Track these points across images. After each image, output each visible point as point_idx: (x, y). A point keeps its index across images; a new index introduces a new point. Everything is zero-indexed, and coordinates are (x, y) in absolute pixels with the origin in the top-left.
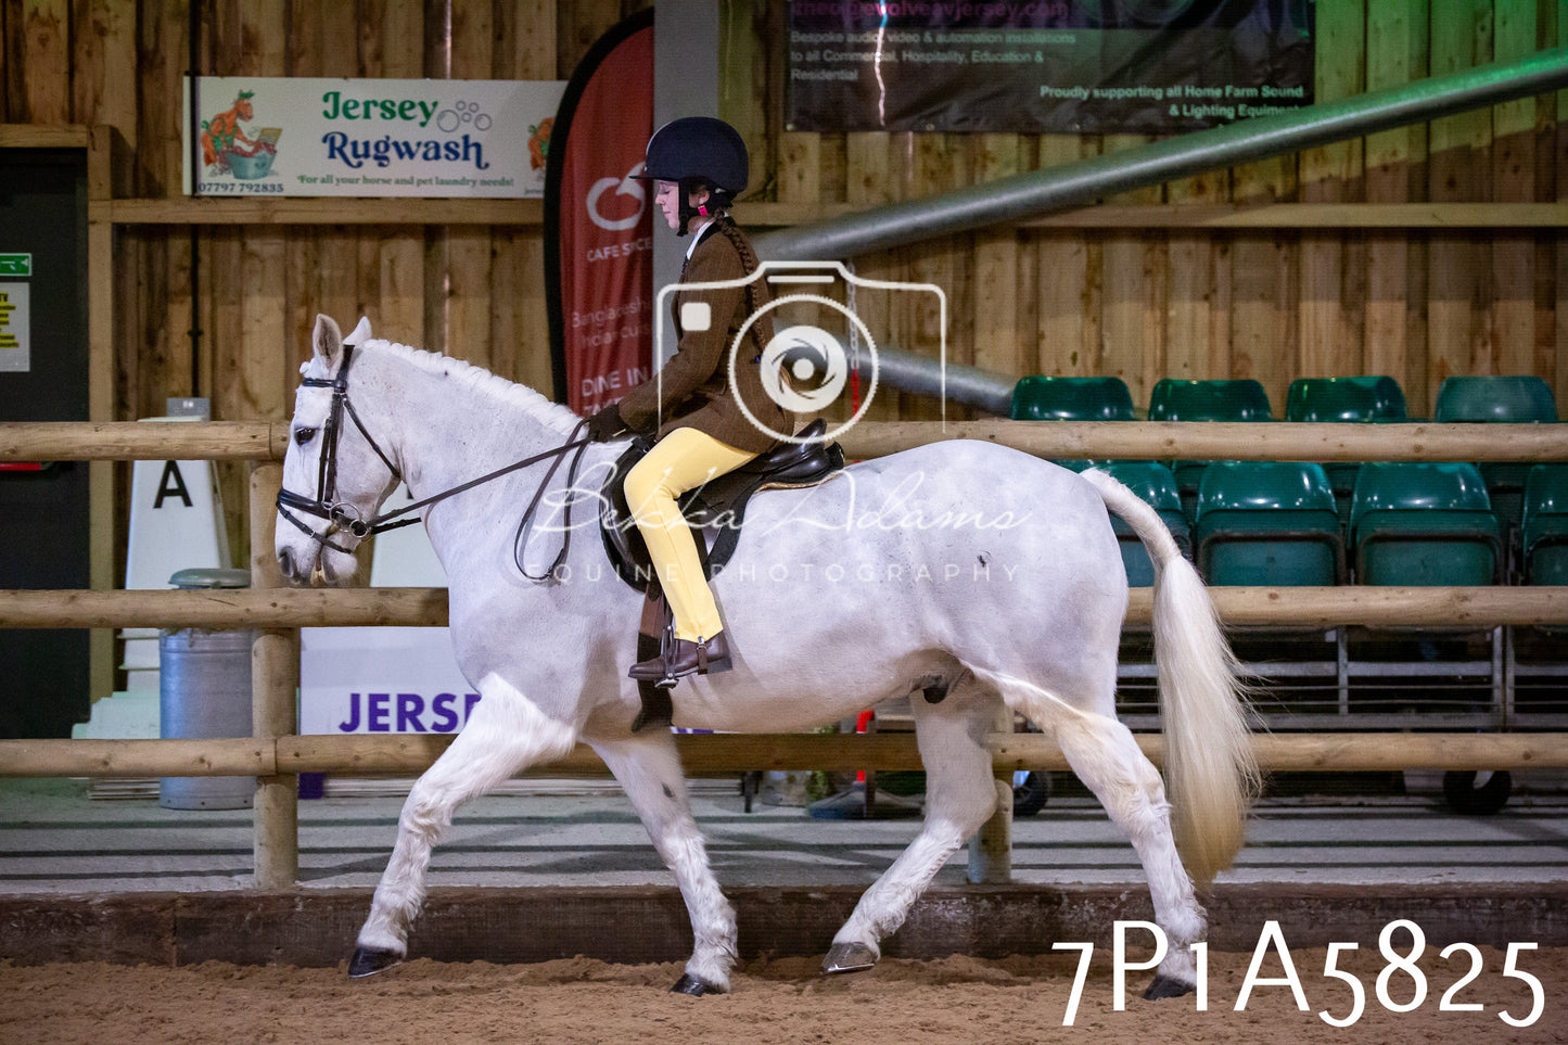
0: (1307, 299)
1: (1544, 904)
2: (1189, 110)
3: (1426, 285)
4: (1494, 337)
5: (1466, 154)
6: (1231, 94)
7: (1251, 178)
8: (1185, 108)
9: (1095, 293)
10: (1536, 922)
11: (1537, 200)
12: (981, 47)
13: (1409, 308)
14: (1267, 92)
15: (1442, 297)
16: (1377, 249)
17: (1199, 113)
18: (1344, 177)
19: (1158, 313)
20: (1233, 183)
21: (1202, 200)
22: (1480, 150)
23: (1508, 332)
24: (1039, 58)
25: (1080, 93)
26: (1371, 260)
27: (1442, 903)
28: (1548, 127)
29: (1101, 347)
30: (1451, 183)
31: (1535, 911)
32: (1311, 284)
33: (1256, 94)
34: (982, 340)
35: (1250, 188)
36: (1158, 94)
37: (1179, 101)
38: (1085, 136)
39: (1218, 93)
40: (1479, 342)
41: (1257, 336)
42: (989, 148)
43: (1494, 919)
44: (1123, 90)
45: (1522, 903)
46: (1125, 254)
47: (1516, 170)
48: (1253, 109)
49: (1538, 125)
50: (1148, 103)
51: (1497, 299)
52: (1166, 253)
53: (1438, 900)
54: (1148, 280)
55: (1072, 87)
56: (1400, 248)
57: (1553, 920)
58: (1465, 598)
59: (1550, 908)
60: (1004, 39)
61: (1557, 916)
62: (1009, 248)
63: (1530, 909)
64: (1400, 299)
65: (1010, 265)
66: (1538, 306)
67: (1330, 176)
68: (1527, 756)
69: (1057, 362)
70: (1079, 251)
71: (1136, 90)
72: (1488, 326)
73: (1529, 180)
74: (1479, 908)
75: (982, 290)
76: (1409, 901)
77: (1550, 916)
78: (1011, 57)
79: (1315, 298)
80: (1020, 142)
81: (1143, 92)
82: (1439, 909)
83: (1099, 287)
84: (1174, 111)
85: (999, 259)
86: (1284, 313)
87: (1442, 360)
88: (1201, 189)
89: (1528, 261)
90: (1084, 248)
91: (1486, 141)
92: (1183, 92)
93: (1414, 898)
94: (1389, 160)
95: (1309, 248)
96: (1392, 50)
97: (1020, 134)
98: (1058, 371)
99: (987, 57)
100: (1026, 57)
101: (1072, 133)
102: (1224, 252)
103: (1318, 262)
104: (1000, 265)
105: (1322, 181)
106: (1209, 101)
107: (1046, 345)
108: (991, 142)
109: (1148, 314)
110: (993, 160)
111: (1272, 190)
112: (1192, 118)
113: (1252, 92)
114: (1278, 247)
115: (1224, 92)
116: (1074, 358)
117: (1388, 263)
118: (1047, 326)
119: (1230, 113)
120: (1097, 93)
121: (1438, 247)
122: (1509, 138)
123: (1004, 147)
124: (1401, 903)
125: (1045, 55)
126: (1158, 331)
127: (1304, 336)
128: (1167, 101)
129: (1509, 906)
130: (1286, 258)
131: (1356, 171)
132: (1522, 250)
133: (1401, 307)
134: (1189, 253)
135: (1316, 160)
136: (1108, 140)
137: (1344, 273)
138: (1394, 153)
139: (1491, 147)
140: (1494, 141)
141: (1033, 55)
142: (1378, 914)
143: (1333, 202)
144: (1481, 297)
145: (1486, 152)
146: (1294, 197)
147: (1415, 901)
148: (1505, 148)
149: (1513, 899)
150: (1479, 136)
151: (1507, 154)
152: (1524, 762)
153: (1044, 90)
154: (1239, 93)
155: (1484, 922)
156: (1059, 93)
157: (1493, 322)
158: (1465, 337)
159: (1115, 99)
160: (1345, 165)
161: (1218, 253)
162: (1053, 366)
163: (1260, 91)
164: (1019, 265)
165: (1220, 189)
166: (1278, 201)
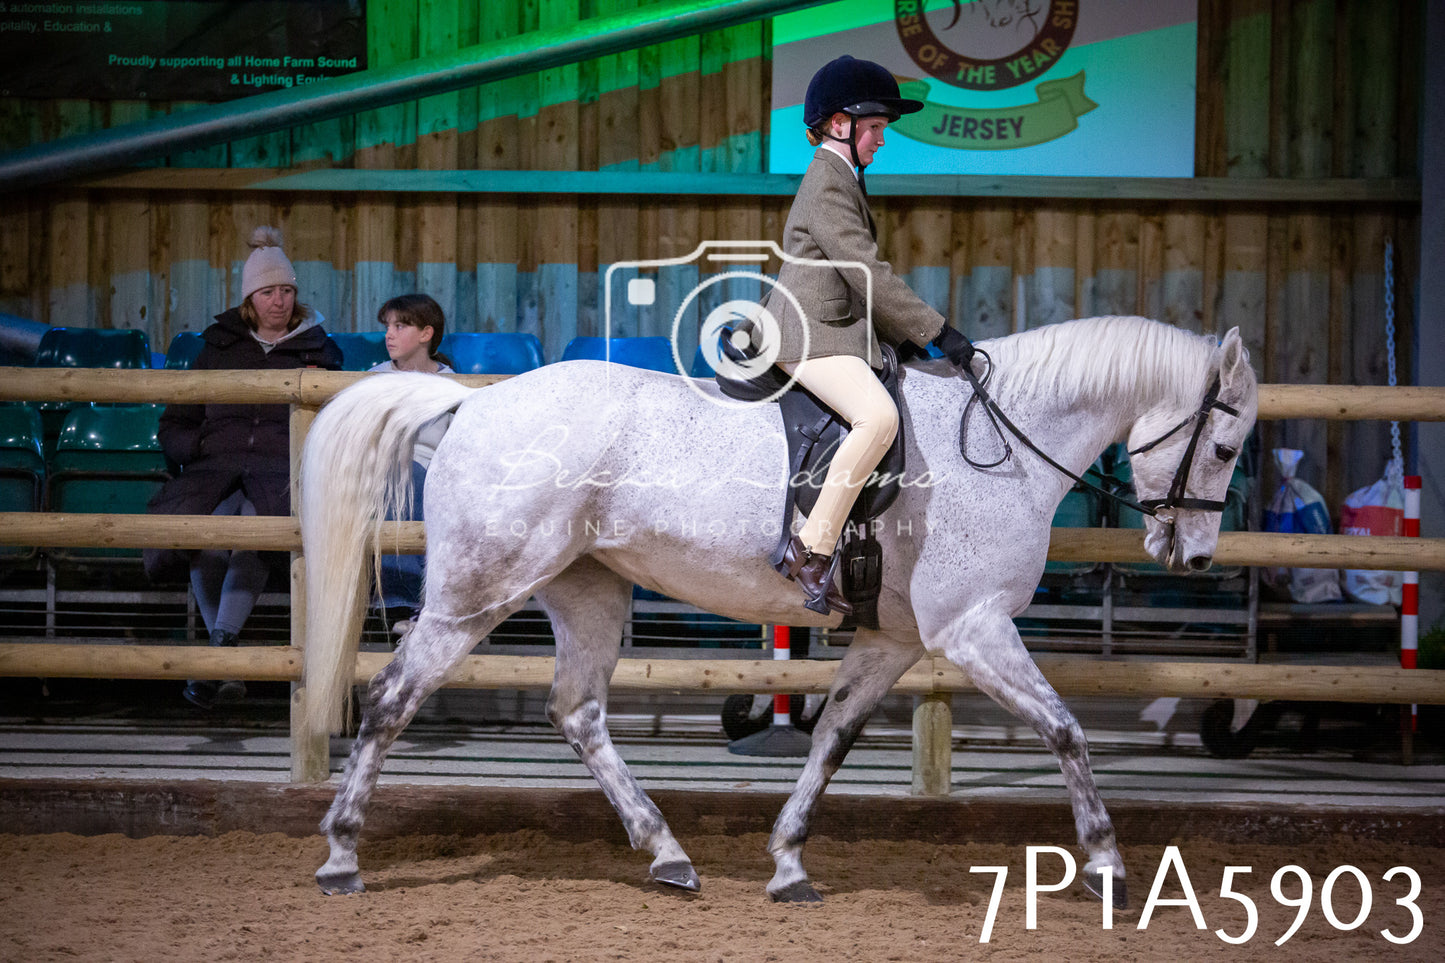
0: (363, 259)
1: (171, 798)
2: (249, 79)
3: (475, 246)
4: (541, 297)
5: (514, 123)
6: (289, 64)
7: (310, 145)
8: (245, 76)
9: (164, 250)
10: (164, 813)
11: (580, 168)
12: (53, 17)
13: (459, 269)
14: (323, 62)
15: (490, 259)
16: (429, 212)
17: (259, 81)
18: (398, 144)
19: (224, 270)
20: (294, 148)
21: (263, 164)
22: (527, 120)
23: (552, 294)
24: (108, 28)
25: (147, 61)
26: (423, 223)
27: (79, 795)
28: (592, 99)
29: (169, 302)
30: (499, 151)
31: (162, 803)
32: (366, 244)
33: (313, 65)
34: (56, 292)
35: (309, 154)
36: (220, 63)
37: (241, 70)
38: (154, 102)
39: (276, 63)
40: (527, 302)
41: (314, 293)
42: (62, 112)
43: (125, 810)
44: (186, 60)
45: (151, 796)
46: (191, 214)
47: (560, 139)
48: (310, 79)
49: (581, 98)
50: (211, 71)
51: (543, 262)
52: (230, 213)
53: (76, 792)
54: (214, 239)
55: (140, 56)
56: (451, 211)
57: (178, 812)
58: (111, 524)
59: (176, 801)
60: (74, 9)
61: (182, 808)
62: (82, 208)
63: (158, 802)
64: (450, 260)
65: (83, 223)
66: (580, 269)
67: (384, 143)
68: (167, 666)
69: (127, 315)
70: (149, 210)
71: (198, 60)
72: (535, 286)
73: (573, 149)
74: (113, 799)
75: (56, 247)
76: (51, 793)
77: (176, 808)
78: (81, 27)
79: (370, 259)
80: (92, 106)
81: (205, 61)
82: (77, 800)
83: (167, 245)
84: (235, 80)
85: (73, 218)
86: (343, 272)
87: (489, 318)
88: (262, 154)
89: (572, 226)
90: (154, 209)
91: (533, 111)
92: (243, 61)
93: (55, 790)
94: (440, 130)
95: (364, 211)
96: (441, 24)
97: (92, 100)
98: (128, 324)
99: (58, 27)
100: (95, 27)
101: (140, 99)
102: (286, 213)
103: (373, 224)
104: (72, 224)
105: (377, 147)
106: (268, 71)
107: (116, 299)
108: (65, 107)
109: (214, 271)
110: (67, 125)
111: (330, 155)
112: (253, 86)
113: (309, 62)
114: (337, 209)
115: (282, 62)
116: (143, 312)
117: (438, 227)
118: (116, 281)
119: (288, 82)
120: (163, 62)
121: (487, 211)
122: (552, 109)
123: (77, 111)
124: (43, 794)
125: (112, 26)
126: (224, 287)
127: (359, 294)
128: (228, 70)
129: (139, 799)
130: (344, 221)
131: (410, 140)
132: (567, 215)
133: (451, 268)
134: (251, 215)
135: (371, 128)
136: (174, 106)
137: (398, 236)
138: (445, 122)
139: (537, 118)
140: (541, 110)
141: (102, 26)
142: (22, 804)
143: (386, 168)
144: (527, 260)
145: (533, 121)
146: (350, 163)
147: (56, 793)
148: (552, 117)
149: (143, 793)
150: (526, 106)
151: (552, 124)
152: (163, 671)
153: (112, 58)
154: (296, 63)
155: (117, 813)
156: (127, 61)
157: (539, 284)
158: (512, 297)
159: (179, 67)
160: (400, 132)
161: (280, 214)
162: (123, 319)
163: (316, 62)
164: (91, 224)
165: (283, 154)
166: (335, 166)
